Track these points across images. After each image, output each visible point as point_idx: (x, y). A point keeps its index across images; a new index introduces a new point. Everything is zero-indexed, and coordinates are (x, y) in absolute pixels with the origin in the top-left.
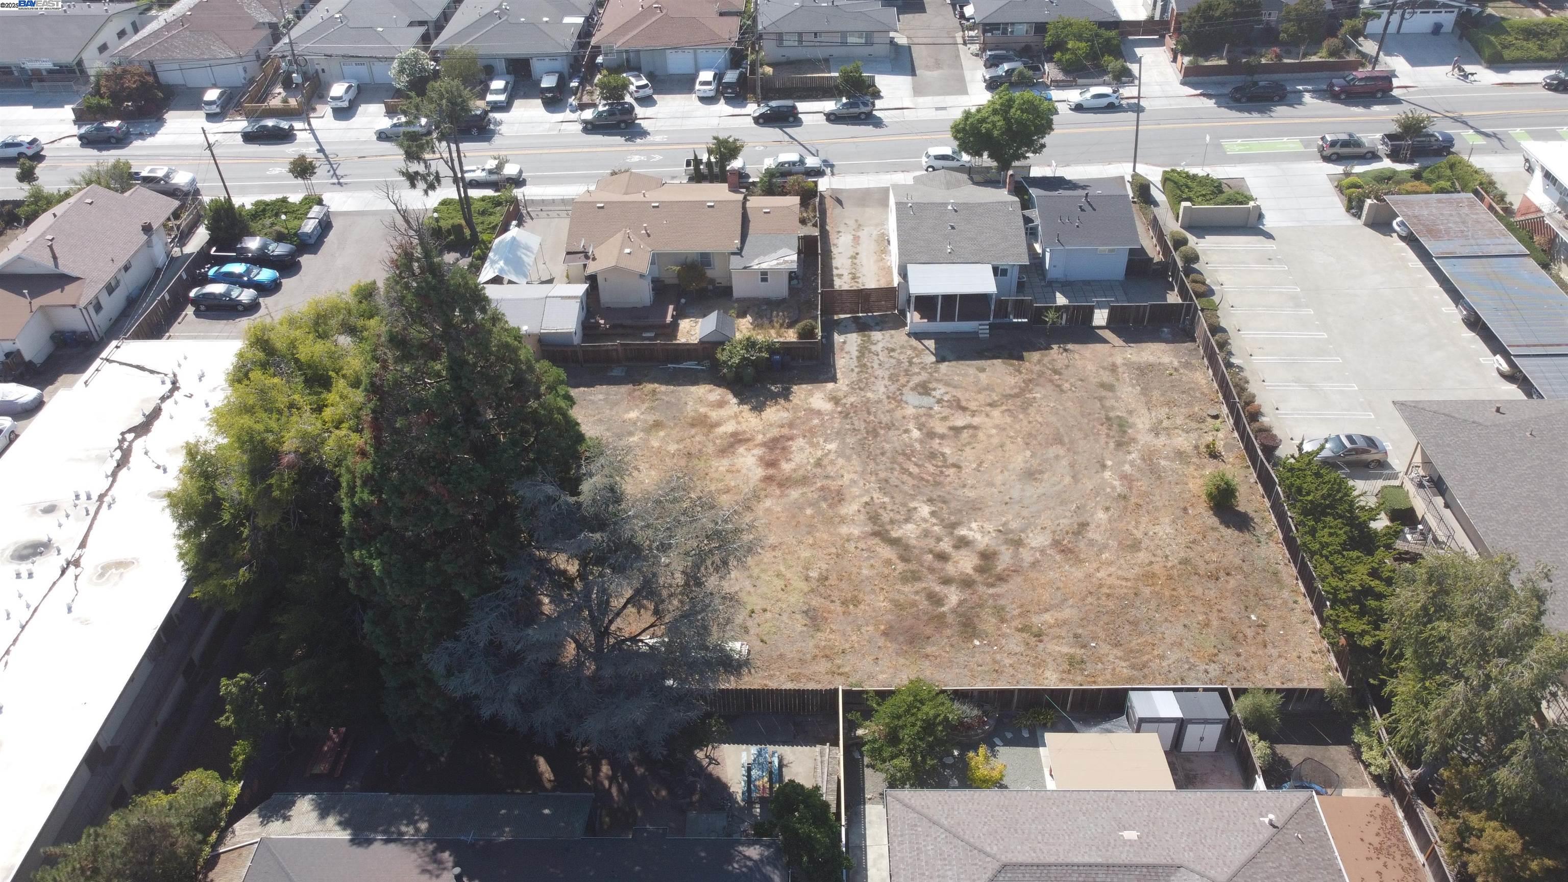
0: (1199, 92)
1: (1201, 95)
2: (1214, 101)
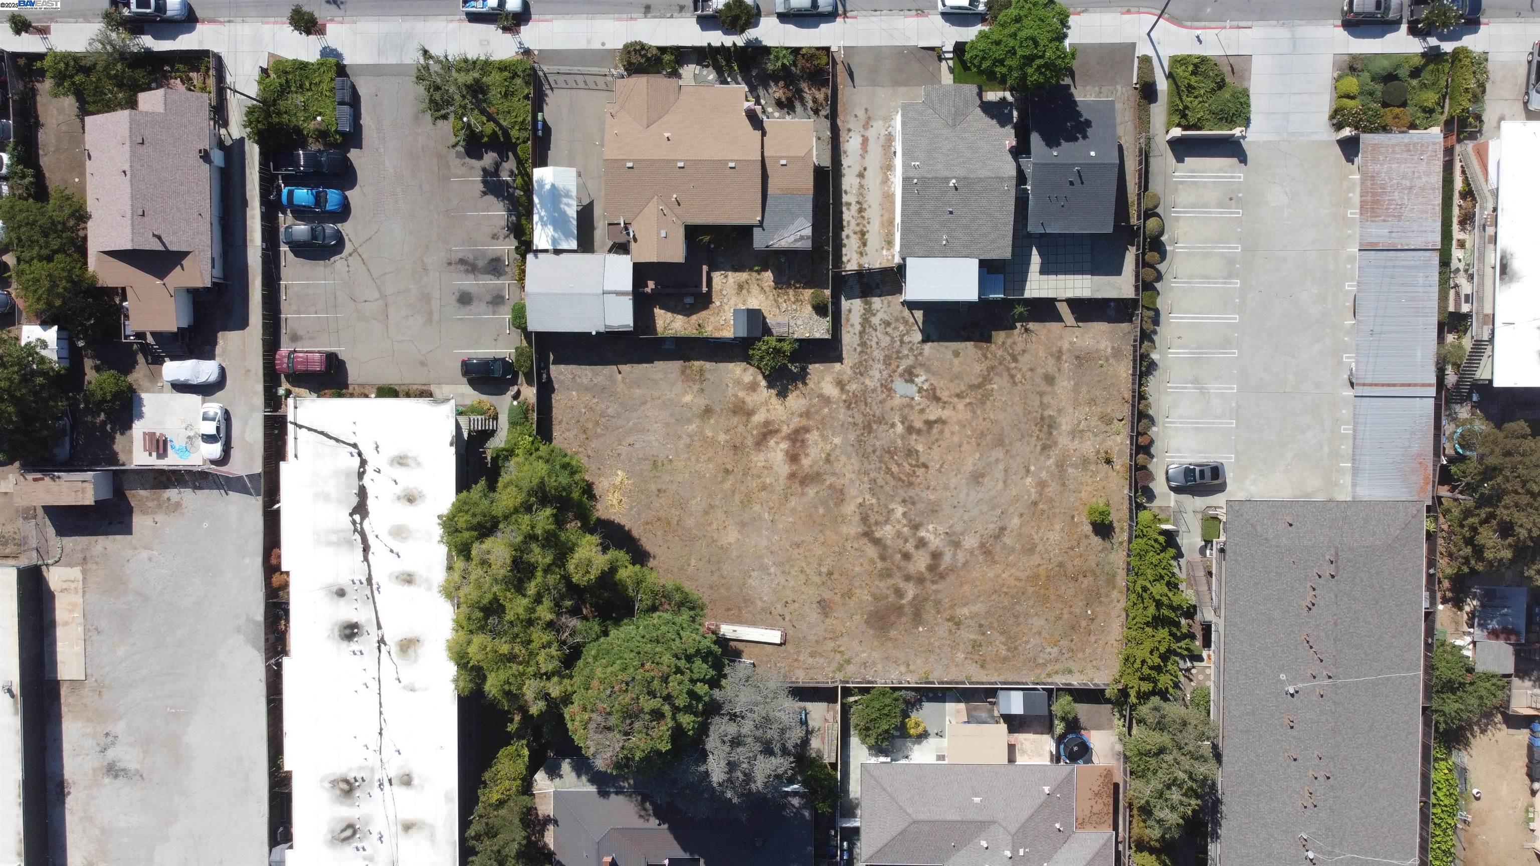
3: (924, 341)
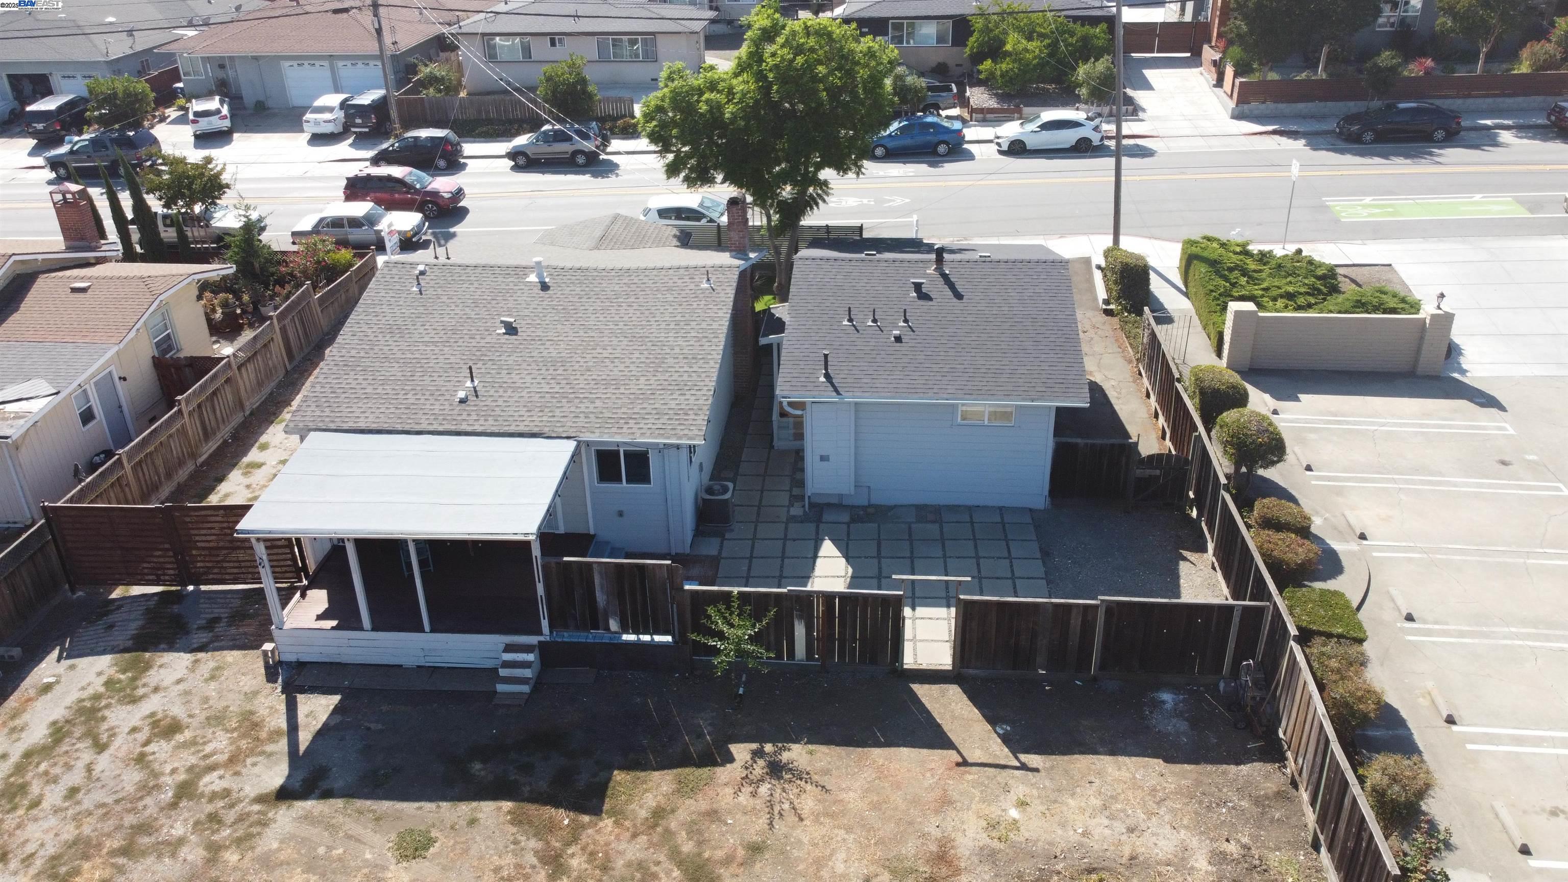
0: (1270, 128)
1: (1274, 132)
2: (1303, 142)
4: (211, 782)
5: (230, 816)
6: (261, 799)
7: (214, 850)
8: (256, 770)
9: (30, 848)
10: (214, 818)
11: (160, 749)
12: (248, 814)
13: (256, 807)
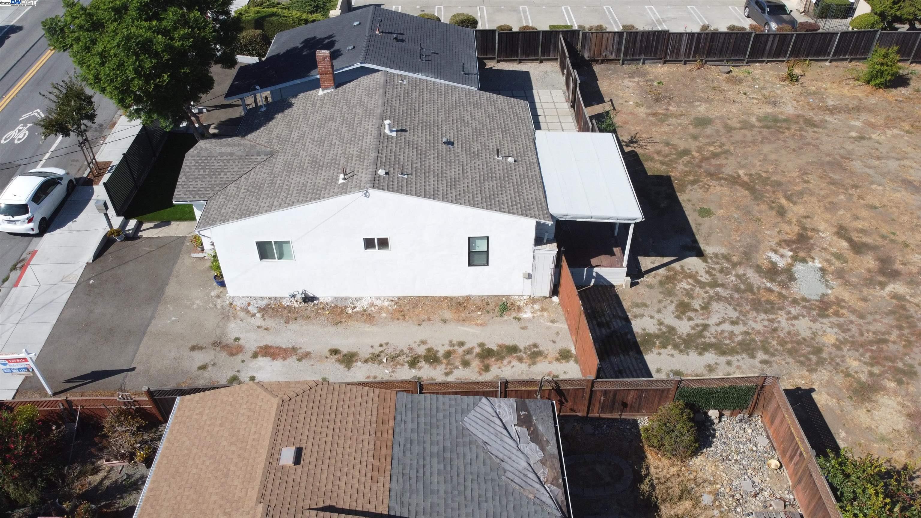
3: (700, 253)
4: (705, 278)
5: (717, 267)
6: (705, 261)
7: (735, 265)
8: (692, 267)
9: (766, 323)
10: (721, 271)
11: (696, 304)
12: (713, 262)
13: (709, 261)
